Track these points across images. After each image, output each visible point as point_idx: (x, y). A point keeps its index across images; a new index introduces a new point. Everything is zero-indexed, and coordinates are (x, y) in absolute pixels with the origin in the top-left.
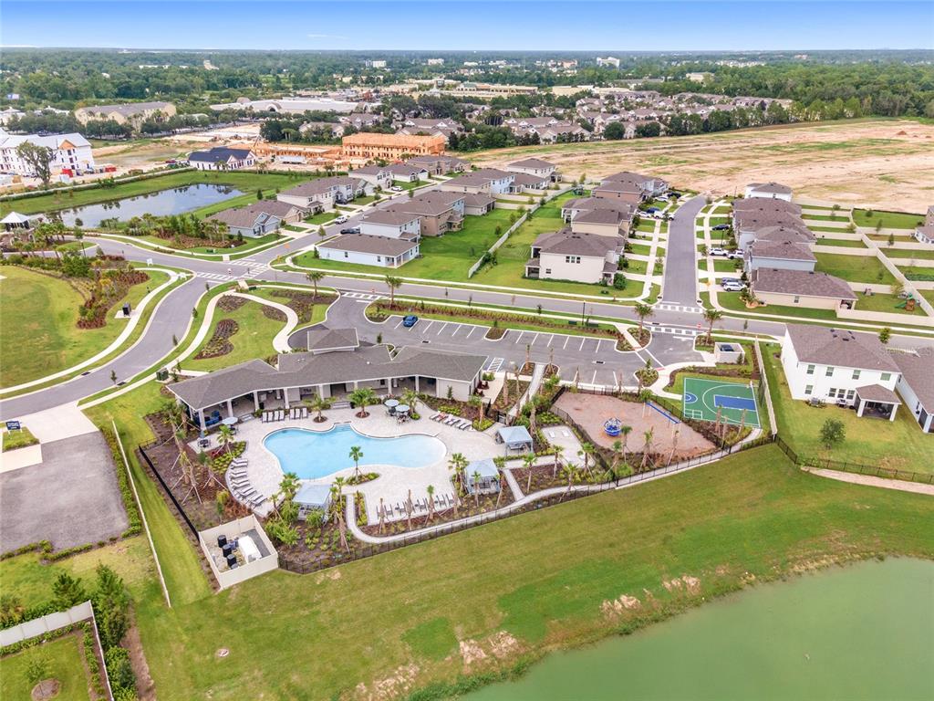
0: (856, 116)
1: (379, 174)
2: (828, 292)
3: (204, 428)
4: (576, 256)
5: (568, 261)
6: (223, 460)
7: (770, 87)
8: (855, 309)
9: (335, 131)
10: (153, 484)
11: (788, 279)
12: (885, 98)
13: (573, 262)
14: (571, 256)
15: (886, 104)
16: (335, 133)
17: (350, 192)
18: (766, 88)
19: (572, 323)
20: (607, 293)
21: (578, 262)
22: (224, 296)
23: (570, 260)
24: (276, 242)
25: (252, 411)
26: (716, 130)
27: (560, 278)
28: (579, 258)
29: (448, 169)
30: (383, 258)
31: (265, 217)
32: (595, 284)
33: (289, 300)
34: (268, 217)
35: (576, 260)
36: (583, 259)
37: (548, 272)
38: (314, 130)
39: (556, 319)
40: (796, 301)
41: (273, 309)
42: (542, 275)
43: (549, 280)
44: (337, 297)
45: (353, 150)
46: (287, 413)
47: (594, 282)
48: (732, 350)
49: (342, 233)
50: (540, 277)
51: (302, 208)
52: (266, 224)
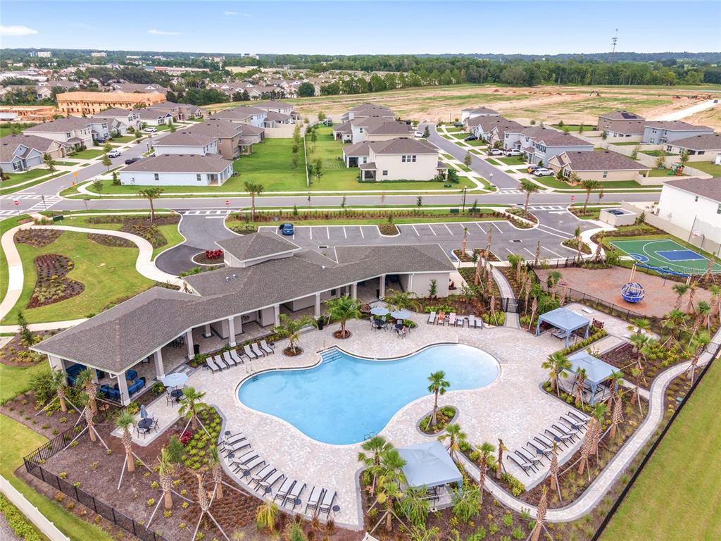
0: (458, 83)
1: (130, 116)
2: (628, 165)
3: (126, 401)
4: (412, 154)
5: (404, 161)
6: (200, 445)
7: (393, 65)
8: (649, 176)
9: (40, 93)
10: (98, 529)
11: (592, 158)
12: (474, 71)
13: (409, 161)
14: (406, 155)
15: (475, 74)
16: (40, 95)
17: (106, 131)
18: (390, 65)
19: (455, 212)
20: (450, 186)
21: (414, 161)
22: (20, 231)
23: (406, 159)
24: (51, 175)
25: (183, 360)
26: (377, 91)
27: (397, 179)
28: (414, 157)
29: (190, 115)
30: (204, 177)
31: (24, 150)
32: (431, 181)
33: (122, 225)
34: (28, 150)
35: (412, 159)
36: (420, 157)
37: (385, 173)
38: (15, 92)
39: (434, 211)
40: (605, 176)
41: (106, 236)
42: (379, 177)
43: (386, 181)
44: (179, 217)
45: (71, 107)
46: (241, 351)
47: (429, 179)
48: (622, 213)
49: (127, 163)
50: (377, 180)
51: (63, 143)
52: (27, 158)
